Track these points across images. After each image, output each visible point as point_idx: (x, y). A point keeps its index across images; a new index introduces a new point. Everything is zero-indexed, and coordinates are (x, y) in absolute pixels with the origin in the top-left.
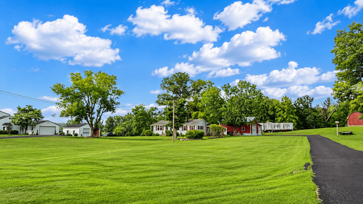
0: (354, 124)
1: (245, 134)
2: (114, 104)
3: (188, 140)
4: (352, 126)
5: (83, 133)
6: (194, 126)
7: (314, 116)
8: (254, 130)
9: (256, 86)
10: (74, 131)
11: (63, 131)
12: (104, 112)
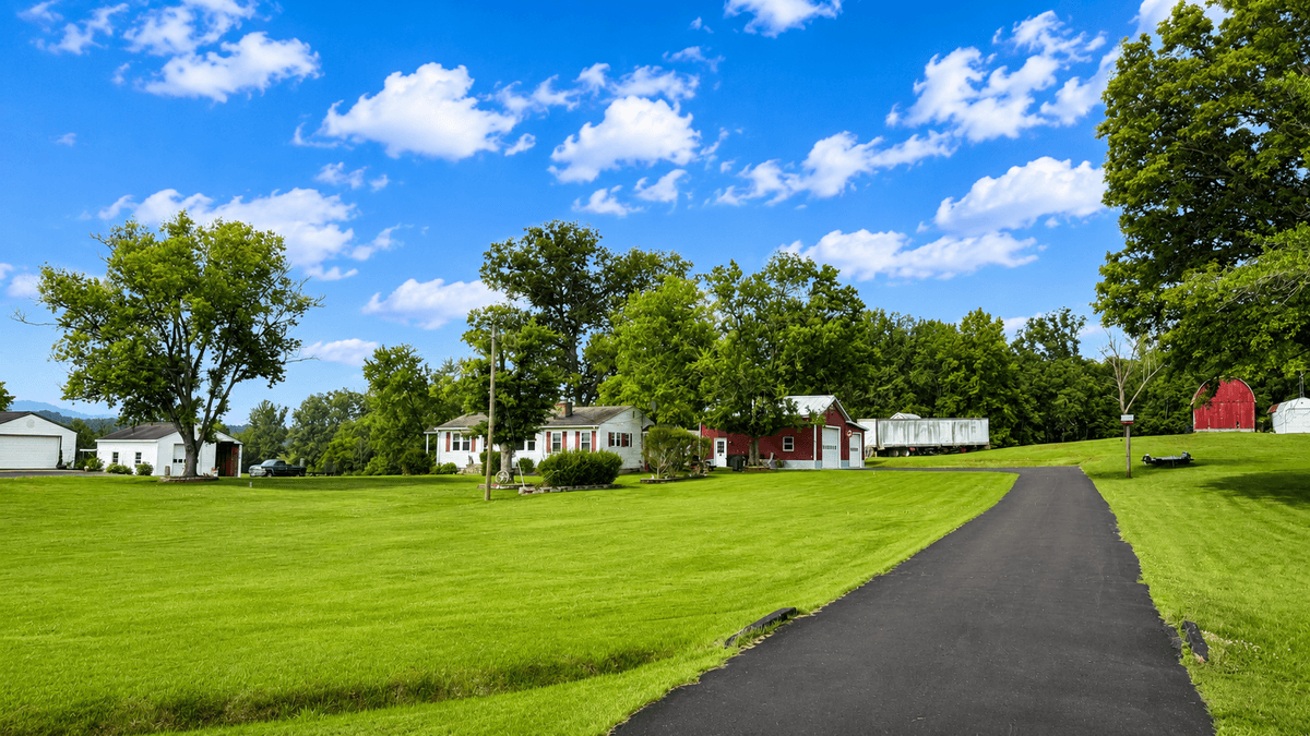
0: (1215, 423)
1: (794, 464)
2: (278, 348)
3: (549, 491)
4: (1209, 430)
5: (175, 461)
6: (594, 433)
7: (1083, 389)
8: (828, 447)
9: (835, 272)
10: (139, 454)
11: (95, 454)
12: (238, 380)
